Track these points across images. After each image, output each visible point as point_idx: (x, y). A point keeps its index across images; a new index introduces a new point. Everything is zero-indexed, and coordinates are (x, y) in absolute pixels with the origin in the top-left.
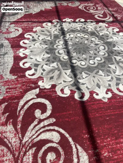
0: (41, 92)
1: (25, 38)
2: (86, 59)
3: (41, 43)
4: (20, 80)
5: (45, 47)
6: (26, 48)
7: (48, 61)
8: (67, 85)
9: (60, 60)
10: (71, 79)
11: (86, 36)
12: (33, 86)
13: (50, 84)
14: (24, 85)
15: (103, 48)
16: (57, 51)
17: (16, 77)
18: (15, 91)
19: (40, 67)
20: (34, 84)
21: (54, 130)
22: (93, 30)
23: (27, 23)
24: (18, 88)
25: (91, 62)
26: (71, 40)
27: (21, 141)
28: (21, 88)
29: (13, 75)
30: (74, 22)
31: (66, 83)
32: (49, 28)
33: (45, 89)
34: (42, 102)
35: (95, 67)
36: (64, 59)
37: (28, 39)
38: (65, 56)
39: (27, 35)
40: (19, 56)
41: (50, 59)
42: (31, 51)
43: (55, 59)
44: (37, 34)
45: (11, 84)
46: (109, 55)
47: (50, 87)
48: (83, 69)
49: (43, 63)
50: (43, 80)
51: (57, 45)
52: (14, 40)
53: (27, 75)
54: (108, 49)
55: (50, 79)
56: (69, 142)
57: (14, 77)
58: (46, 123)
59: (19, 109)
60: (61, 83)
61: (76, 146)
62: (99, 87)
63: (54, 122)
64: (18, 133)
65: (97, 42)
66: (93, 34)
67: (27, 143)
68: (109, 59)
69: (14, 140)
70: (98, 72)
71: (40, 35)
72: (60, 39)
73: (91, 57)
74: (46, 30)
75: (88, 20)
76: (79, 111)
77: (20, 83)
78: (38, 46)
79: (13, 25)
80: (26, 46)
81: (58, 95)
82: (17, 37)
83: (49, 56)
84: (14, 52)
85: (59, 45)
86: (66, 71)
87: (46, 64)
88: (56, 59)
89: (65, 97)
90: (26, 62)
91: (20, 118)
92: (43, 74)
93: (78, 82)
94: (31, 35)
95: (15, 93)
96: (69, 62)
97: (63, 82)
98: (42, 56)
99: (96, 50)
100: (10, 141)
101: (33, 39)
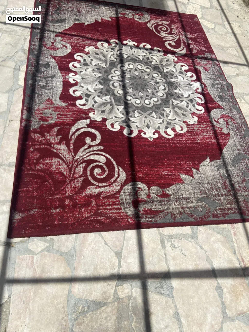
0: (92, 123)
1: (75, 60)
2: (141, 98)
3: (93, 70)
4: (71, 109)
5: (98, 76)
6: (76, 73)
7: (101, 92)
8: (117, 121)
9: (113, 94)
10: (123, 116)
11: (148, 70)
12: (84, 116)
13: (100, 117)
14: (75, 114)
15: (163, 88)
16: (111, 83)
17: (66, 104)
18: (67, 118)
19: (91, 98)
20: (84, 114)
21: (102, 155)
22: (158, 63)
23: (78, 38)
24: (69, 116)
25: (147, 102)
26: (130, 71)
27: (74, 158)
28: (71, 116)
29: (64, 102)
30: (138, 47)
31: (117, 119)
32: (105, 50)
33: (96, 121)
34: (92, 132)
35: (150, 108)
36: (118, 93)
37: (79, 61)
38: (120, 90)
39: (77, 56)
40: (69, 82)
41: (103, 91)
42: (83, 78)
43: (108, 91)
44: (89, 57)
45: (62, 111)
46: (167, 97)
47: (100, 120)
48: (137, 108)
49: (95, 94)
50: (94, 112)
51: (112, 75)
52: (61, 61)
53: (78, 105)
54: (169, 90)
55: (102, 112)
56: (113, 164)
57: (64, 104)
58: (95, 148)
59: (70, 134)
60: (112, 118)
61: (118, 167)
62: (149, 128)
63: (102, 149)
64: (71, 152)
65: (158, 80)
66: (156, 68)
67: (78, 160)
68: (165, 102)
69: (67, 156)
70: (151, 113)
71: (93, 59)
72: (116, 67)
73: (147, 96)
74: (101, 53)
75: (155, 48)
76: (126, 145)
77: (71, 111)
78: (90, 73)
79: (60, 38)
80: (76, 71)
81: (108, 129)
82: (64, 57)
83: (102, 87)
84: (63, 76)
85: (114, 76)
86: (119, 107)
87: (99, 96)
88: (109, 93)
89: (114, 131)
90: (77, 90)
91: (72, 141)
92: (95, 106)
93: (129, 120)
94: (82, 57)
95: (66, 120)
96: (123, 97)
97: (114, 118)
98: (94, 86)
99: (155, 89)
100: (65, 156)
101: (84, 62)
